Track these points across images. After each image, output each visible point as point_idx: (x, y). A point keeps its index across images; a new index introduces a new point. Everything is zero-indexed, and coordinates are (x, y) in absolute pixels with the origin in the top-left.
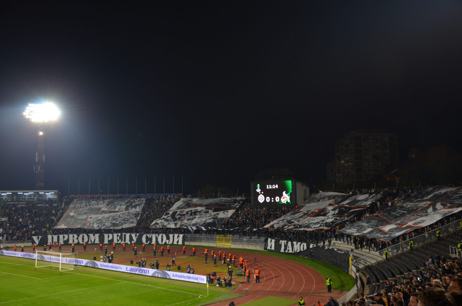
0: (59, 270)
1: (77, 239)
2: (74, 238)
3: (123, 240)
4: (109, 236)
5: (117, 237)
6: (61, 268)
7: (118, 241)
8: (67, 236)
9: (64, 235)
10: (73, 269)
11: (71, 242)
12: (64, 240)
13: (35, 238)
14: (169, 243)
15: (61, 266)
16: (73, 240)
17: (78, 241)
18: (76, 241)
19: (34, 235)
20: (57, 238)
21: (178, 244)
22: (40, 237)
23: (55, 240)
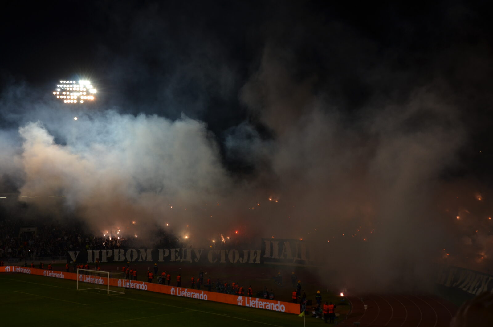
0: (107, 294)
1: (125, 255)
2: (120, 255)
3: (183, 258)
4: (164, 252)
5: (176, 253)
6: (109, 291)
7: (176, 258)
9: (108, 250)
10: (124, 292)
11: (116, 259)
12: (108, 256)
13: (71, 254)
14: (243, 261)
19: (71, 250)
20: (98, 254)
21: (256, 263)
22: (78, 252)
23: (97, 256)
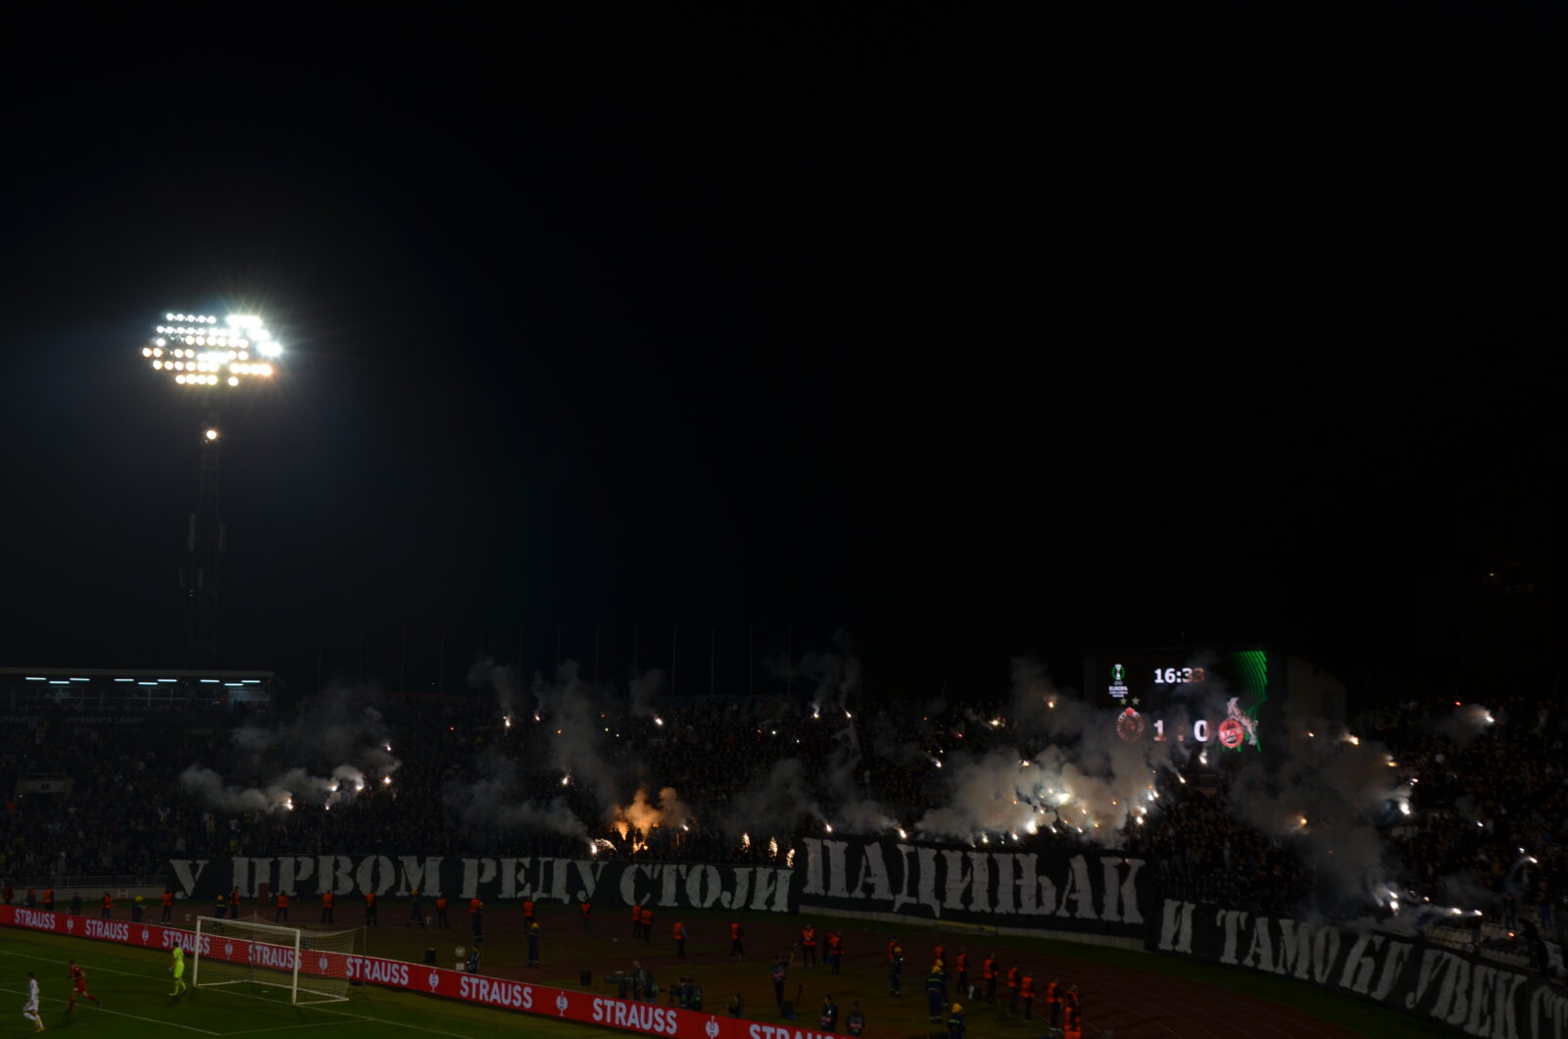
0: (290, 999)
1: (352, 875)
2: (339, 873)
3: (541, 888)
4: (481, 869)
5: (518, 871)
6: (298, 991)
7: (519, 887)
8: (311, 861)
9: (299, 859)
10: (347, 996)
11: (325, 886)
12: (298, 879)
13: (180, 866)
14: (731, 903)
15: (298, 986)
16: (336, 880)
17: (356, 886)
18: (346, 886)
19: (179, 856)
20: (268, 869)
21: (774, 909)
22: (202, 863)
23: (263, 877)
